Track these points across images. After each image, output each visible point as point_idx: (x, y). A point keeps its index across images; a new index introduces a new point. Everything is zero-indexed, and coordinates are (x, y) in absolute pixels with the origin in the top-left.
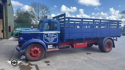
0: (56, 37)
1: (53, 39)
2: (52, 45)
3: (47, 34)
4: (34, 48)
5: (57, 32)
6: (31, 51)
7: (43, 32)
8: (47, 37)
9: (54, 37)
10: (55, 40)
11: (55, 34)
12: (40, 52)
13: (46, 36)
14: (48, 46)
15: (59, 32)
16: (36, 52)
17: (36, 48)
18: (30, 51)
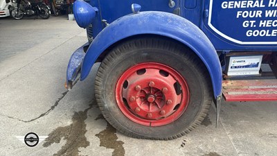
2: (257, 60)
4: (142, 71)
6: (126, 85)
12: (177, 99)
14: (234, 61)
16: (155, 94)
17: (153, 74)
18: (120, 85)
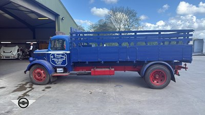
0: (65, 58)
1: (61, 61)
2: (62, 69)
3: (53, 55)
5: (65, 52)
7: (49, 52)
8: (54, 58)
9: (62, 58)
10: (64, 62)
11: (63, 55)
12: (44, 76)
13: (52, 57)
15: (68, 52)
